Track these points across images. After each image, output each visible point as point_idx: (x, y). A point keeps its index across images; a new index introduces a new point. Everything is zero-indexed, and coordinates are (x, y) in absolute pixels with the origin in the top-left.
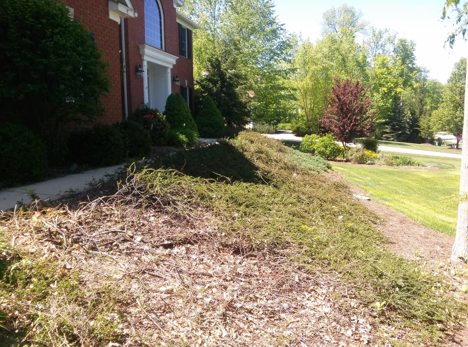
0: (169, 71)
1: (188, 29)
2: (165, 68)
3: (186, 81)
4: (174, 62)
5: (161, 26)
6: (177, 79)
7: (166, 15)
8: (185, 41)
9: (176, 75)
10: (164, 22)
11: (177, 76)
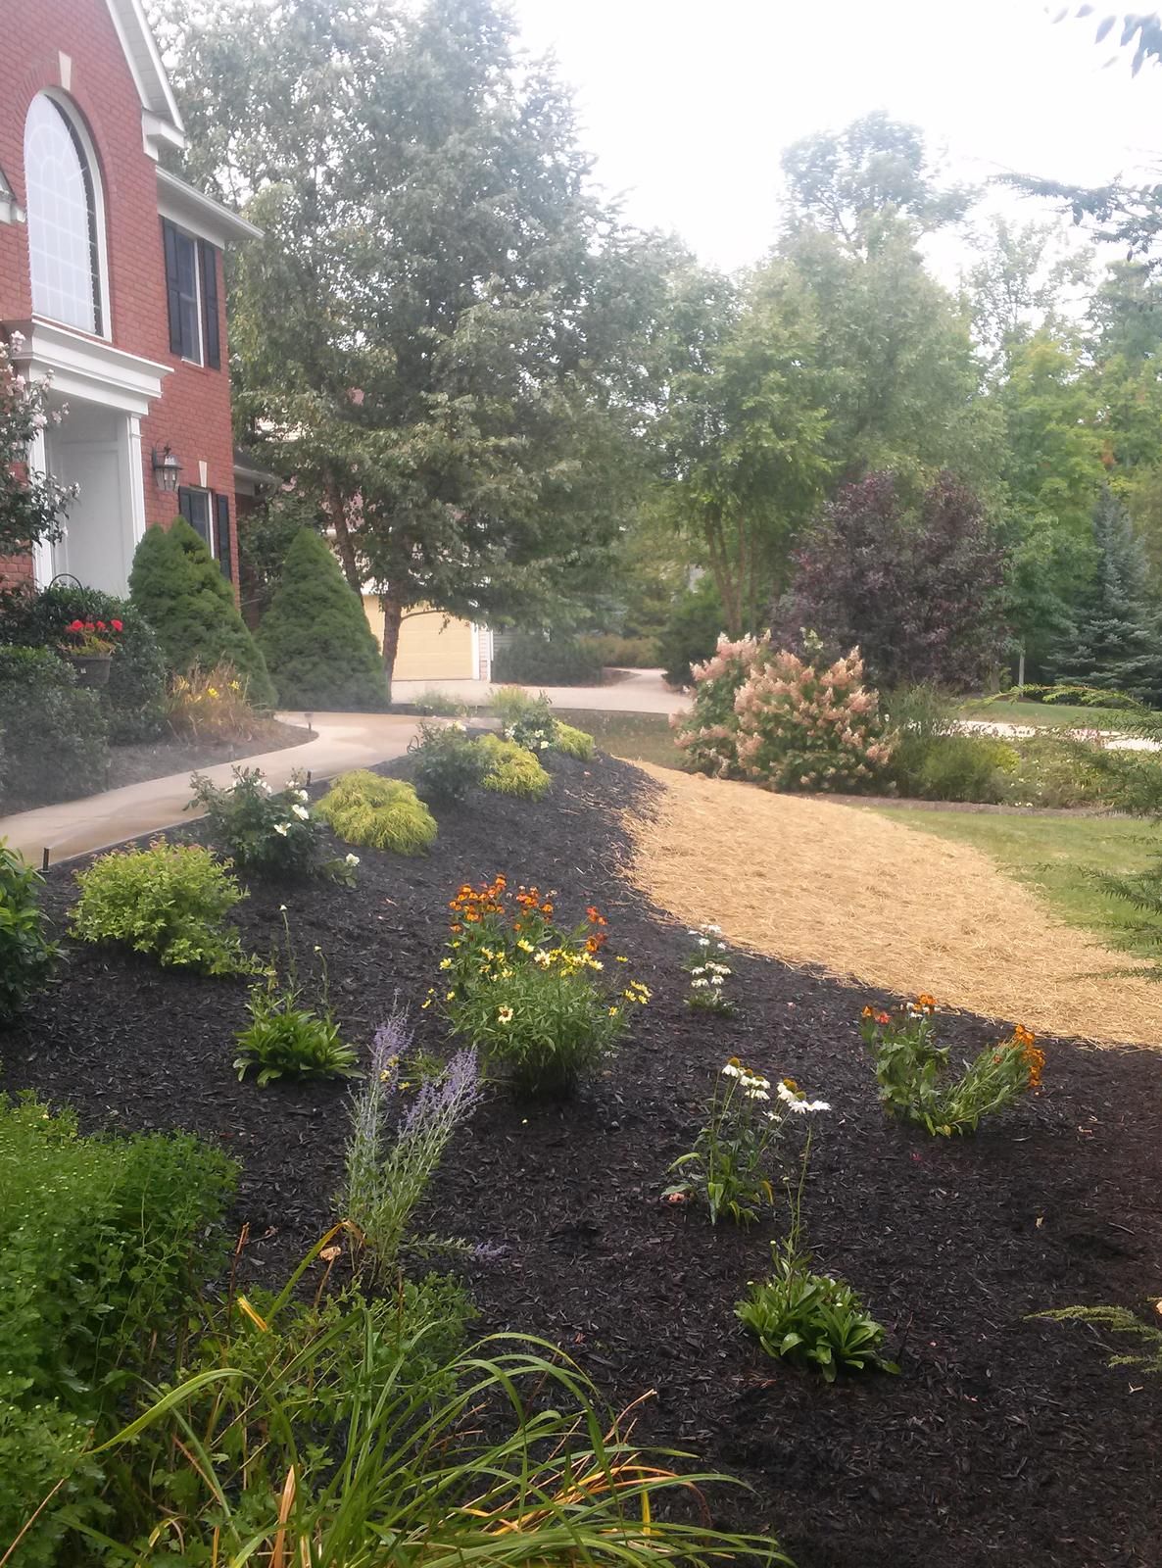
0: (134, 427)
1: (202, 243)
2: (120, 417)
3: (203, 466)
4: (153, 387)
5: (93, 237)
6: (169, 461)
7: (113, 188)
8: (192, 293)
9: (162, 446)
10: (108, 222)
11: (167, 450)
